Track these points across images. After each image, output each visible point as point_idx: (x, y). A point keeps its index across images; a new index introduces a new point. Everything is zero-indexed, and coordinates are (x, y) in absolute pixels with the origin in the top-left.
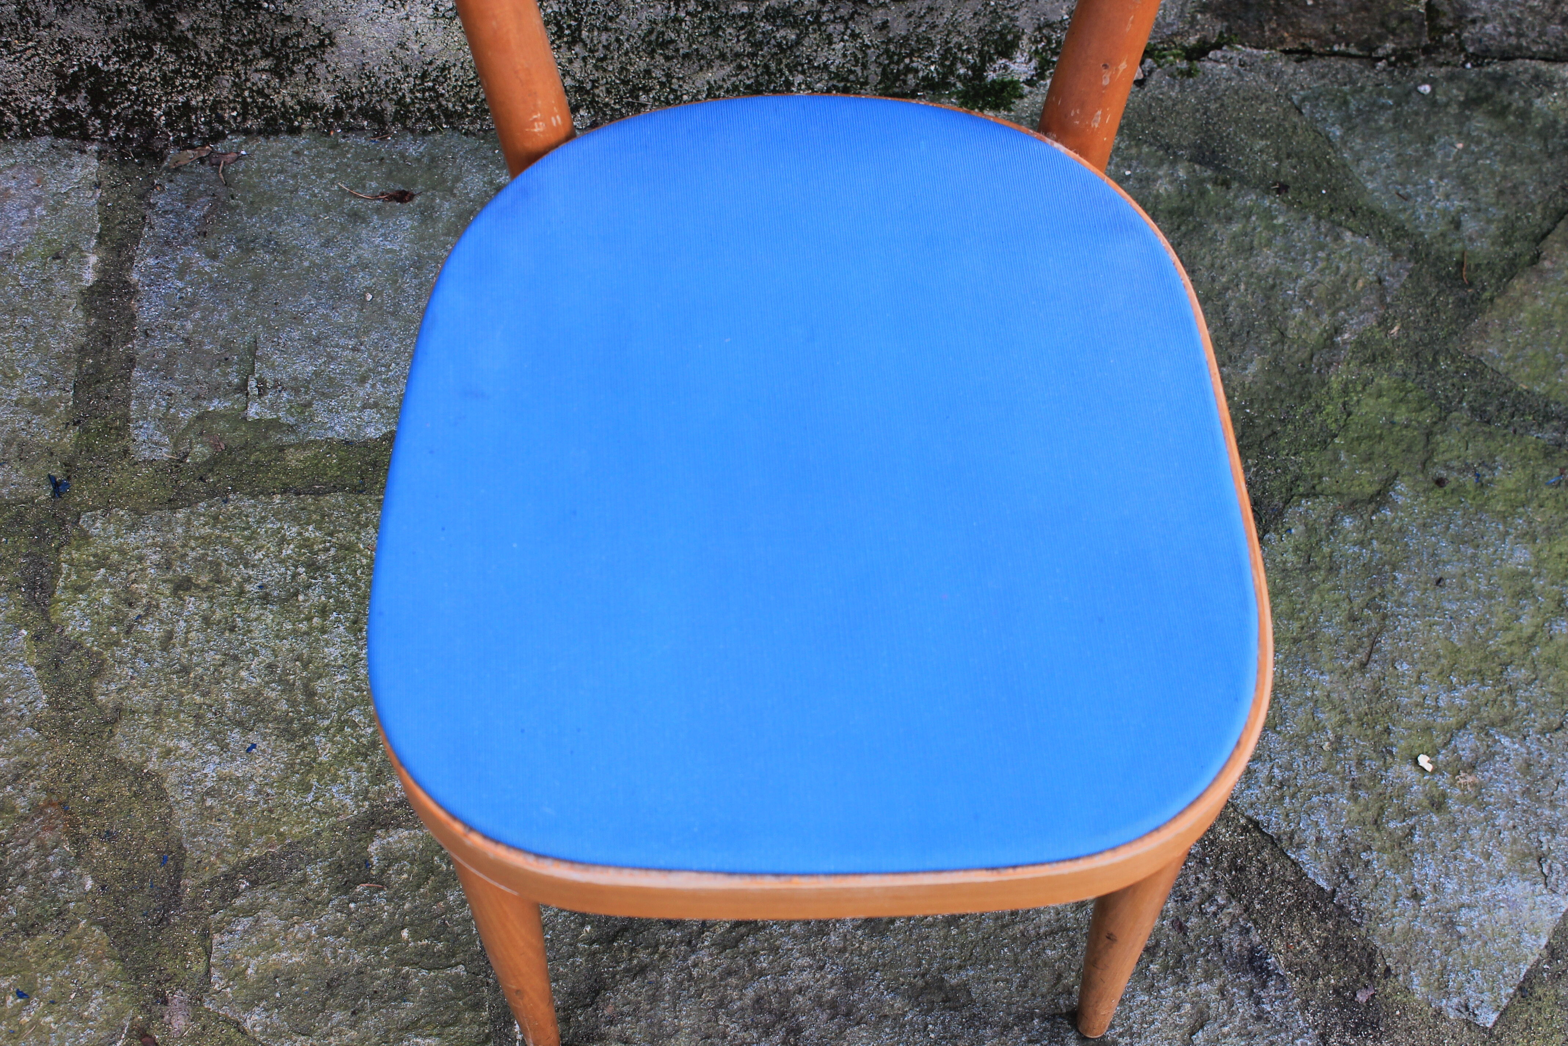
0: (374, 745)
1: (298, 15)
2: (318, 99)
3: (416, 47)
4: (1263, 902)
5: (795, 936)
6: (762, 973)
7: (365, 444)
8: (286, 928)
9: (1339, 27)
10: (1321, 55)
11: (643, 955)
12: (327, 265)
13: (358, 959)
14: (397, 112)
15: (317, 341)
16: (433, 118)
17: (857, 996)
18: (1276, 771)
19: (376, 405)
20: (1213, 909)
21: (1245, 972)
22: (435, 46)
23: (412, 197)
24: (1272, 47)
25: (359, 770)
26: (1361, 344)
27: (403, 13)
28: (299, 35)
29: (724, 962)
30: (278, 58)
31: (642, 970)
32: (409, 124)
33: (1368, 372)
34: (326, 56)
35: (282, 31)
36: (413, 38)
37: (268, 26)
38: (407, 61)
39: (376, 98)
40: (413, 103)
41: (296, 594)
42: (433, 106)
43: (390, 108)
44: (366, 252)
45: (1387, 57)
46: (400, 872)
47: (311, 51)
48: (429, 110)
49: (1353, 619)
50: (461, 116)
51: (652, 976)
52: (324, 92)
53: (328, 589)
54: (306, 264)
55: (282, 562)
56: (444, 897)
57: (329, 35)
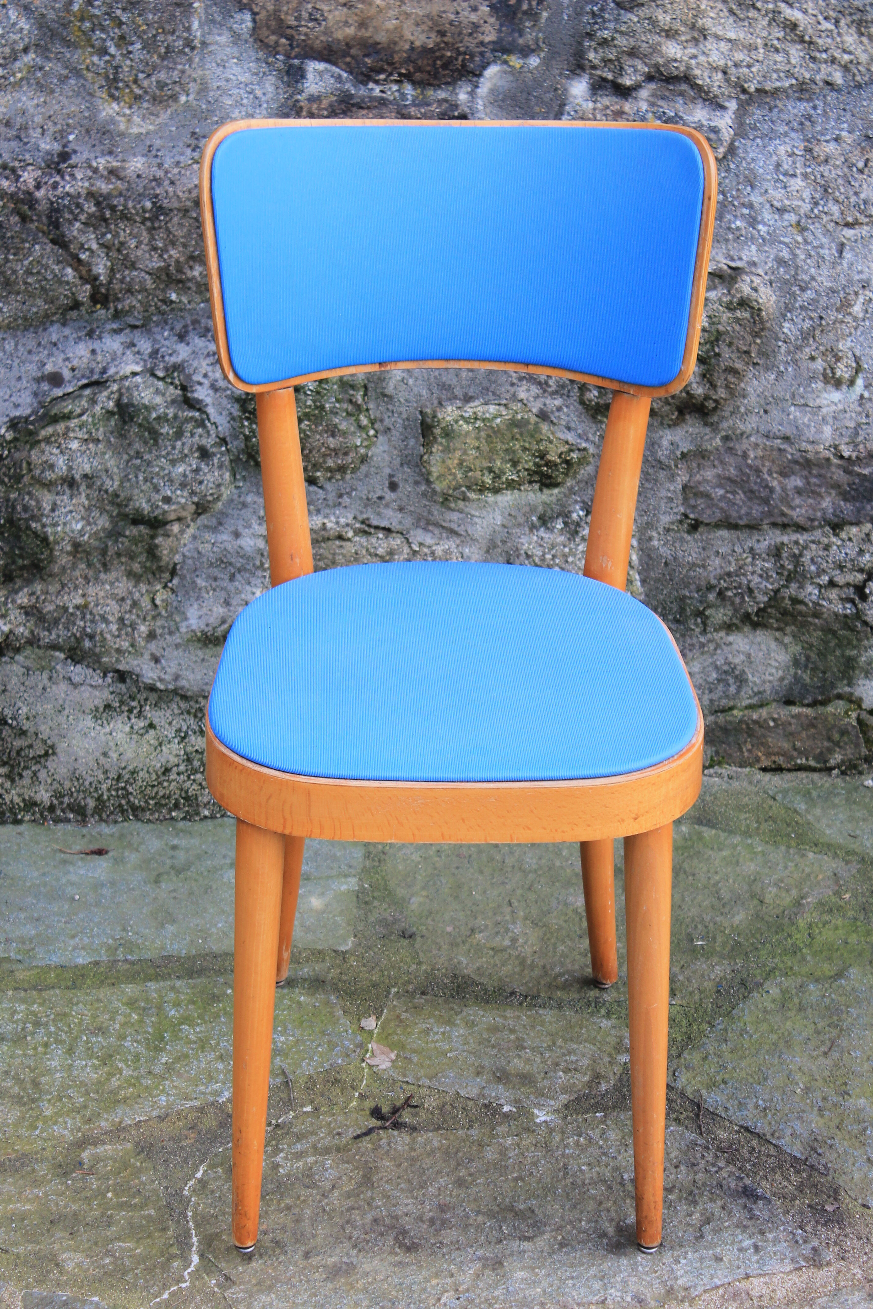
0: (85, 1107)
1: (32, 730)
2: (38, 798)
3: (114, 756)
4: (754, 1165)
5: (402, 1189)
6: (377, 1207)
7: (76, 967)
8: (20, 1193)
9: (798, 744)
10: (789, 770)
11: (289, 1201)
12: (45, 885)
13: (75, 1207)
14: (96, 807)
15: (38, 920)
16: (123, 811)
17: (448, 1215)
18: (760, 1102)
19: (83, 948)
20: (715, 1169)
21: (740, 1197)
22: (129, 754)
23: (107, 852)
24: (751, 765)
25: (74, 1118)
26: (821, 903)
27: (108, 729)
28: (31, 746)
29: (350, 1203)
30: (12, 767)
31: (289, 1208)
32: (104, 816)
33: (826, 917)
34: (48, 764)
35: (18, 743)
36: (114, 748)
37: (9, 740)
38: (107, 766)
39: (81, 795)
40: (109, 799)
41: (25, 1037)
42: (123, 802)
43: (91, 803)
44: (73, 878)
45: (838, 766)
46: (106, 1166)
47: (37, 759)
48: (120, 805)
49: (818, 1032)
50: (143, 810)
51: (295, 1211)
52: (43, 792)
53: (49, 1034)
54: (28, 884)
55: (15, 1022)
56: (139, 1178)
57: (52, 747)
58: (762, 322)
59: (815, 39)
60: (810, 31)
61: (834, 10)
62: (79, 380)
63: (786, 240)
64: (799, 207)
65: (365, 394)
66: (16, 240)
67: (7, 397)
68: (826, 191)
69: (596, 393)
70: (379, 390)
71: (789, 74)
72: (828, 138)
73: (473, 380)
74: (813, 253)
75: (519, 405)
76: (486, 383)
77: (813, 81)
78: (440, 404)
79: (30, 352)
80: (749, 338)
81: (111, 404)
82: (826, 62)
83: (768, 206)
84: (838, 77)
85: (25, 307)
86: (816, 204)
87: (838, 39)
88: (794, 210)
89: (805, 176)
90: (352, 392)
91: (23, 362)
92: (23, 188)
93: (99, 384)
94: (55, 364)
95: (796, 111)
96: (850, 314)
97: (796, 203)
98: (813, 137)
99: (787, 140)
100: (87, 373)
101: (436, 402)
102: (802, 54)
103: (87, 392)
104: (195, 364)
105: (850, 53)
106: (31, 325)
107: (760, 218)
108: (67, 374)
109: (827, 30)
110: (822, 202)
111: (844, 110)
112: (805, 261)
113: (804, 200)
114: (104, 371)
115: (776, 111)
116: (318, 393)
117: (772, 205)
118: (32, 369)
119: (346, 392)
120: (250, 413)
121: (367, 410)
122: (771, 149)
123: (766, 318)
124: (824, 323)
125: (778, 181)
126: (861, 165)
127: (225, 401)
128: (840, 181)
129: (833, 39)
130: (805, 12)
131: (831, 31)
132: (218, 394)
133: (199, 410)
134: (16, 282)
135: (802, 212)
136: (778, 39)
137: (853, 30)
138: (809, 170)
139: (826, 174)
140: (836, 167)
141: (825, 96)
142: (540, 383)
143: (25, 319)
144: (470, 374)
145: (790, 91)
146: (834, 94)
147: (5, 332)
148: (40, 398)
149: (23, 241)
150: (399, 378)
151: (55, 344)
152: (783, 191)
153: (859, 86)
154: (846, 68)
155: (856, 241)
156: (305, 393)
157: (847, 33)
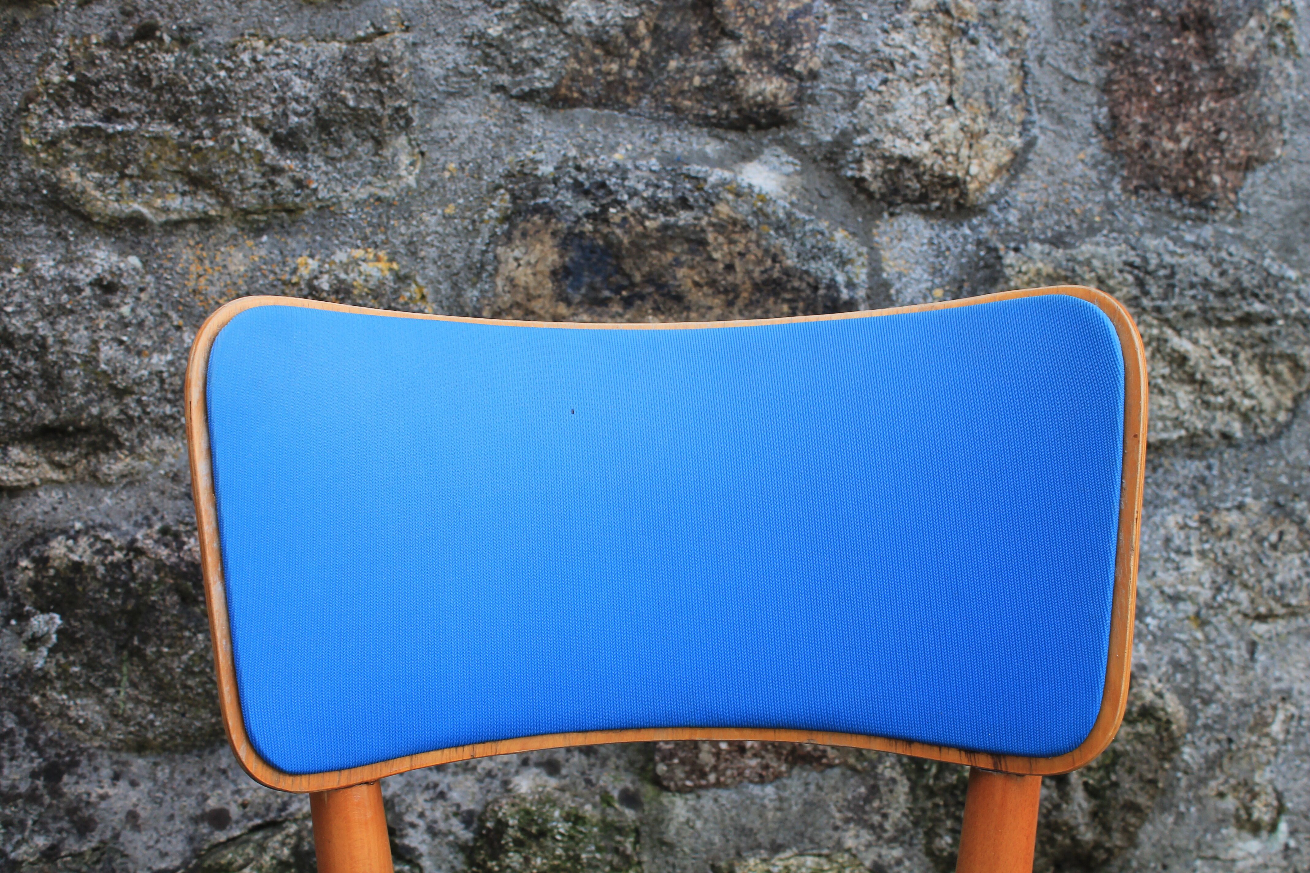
58: (1172, 738)
59: (1209, 377)
60: (1203, 367)
61: (1230, 341)
62: (250, 819)
63: (1183, 637)
64: (1197, 594)
65: (637, 842)
66: (173, 627)
67: (151, 843)
68: (1230, 572)
69: (948, 839)
70: (656, 836)
71: (1178, 423)
72: (1229, 505)
73: (783, 821)
74: (1217, 654)
75: (846, 856)
76: (800, 827)
77: (1207, 433)
78: (739, 854)
79: (189, 782)
80: (1155, 762)
81: (286, 851)
82: (1222, 408)
83: (1156, 593)
84: (1237, 428)
85: (185, 721)
86: (1219, 590)
87: (1238, 378)
88: (1191, 598)
89: (1203, 554)
90: (618, 838)
91: (179, 795)
92: (187, 558)
93: (274, 825)
94: (221, 797)
95: (1185, 472)
96: (1267, 735)
97: (1193, 589)
98: (1210, 505)
99: (1177, 508)
100: (262, 811)
101: (732, 852)
102: (1192, 397)
103: (258, 836)
104: (409, 799)
105: (1251, 397)
106: (194, 746)
107: (1147, 609)
108: (235, 811)
109: (1222, 367)
110: (1226, 588)
111: (1246, 471)
112: (1207, 664)
113: (1202, 585)
114: (284, 806)
115: (1161, 471)
116: (571, 837)
117: (1162, 592)
118: (190, 805)
119: (611, 838)
120: (478, 866)
121: (640, 863)
122: (1157, 519)
123: (1177, 734)
124: (1234, 747)
125: (1168, 560)
126: (1274, 538)
127: (445, 850)
128: (1248, 560)
129: (1231, 377)
130: (1195, 342)
131: (1228, 368)
132: (437, 840)
133: (409, 862)
134: (171, 685)
135: (1201, 600)
136: (1163, 377)
137: (1255, 367)
138: (1207, 546)
139: (1229, 550)
140: (1242, 542)
141: (1221, 453)
142: (872, 827)
143: (185, 736)
144: (779, 814)
145: (1178, 446)
146: (1232, 451)
147: (159, 755)
148: (196, 845)
149: (182, 628)
150: (682, 819)
151: (224, 772)
152: (1175, 574)
153: (1263, 441)
154: (1245, 417)
155: (1270, 639)
156: (554, 838)
157: (1248, 371)
